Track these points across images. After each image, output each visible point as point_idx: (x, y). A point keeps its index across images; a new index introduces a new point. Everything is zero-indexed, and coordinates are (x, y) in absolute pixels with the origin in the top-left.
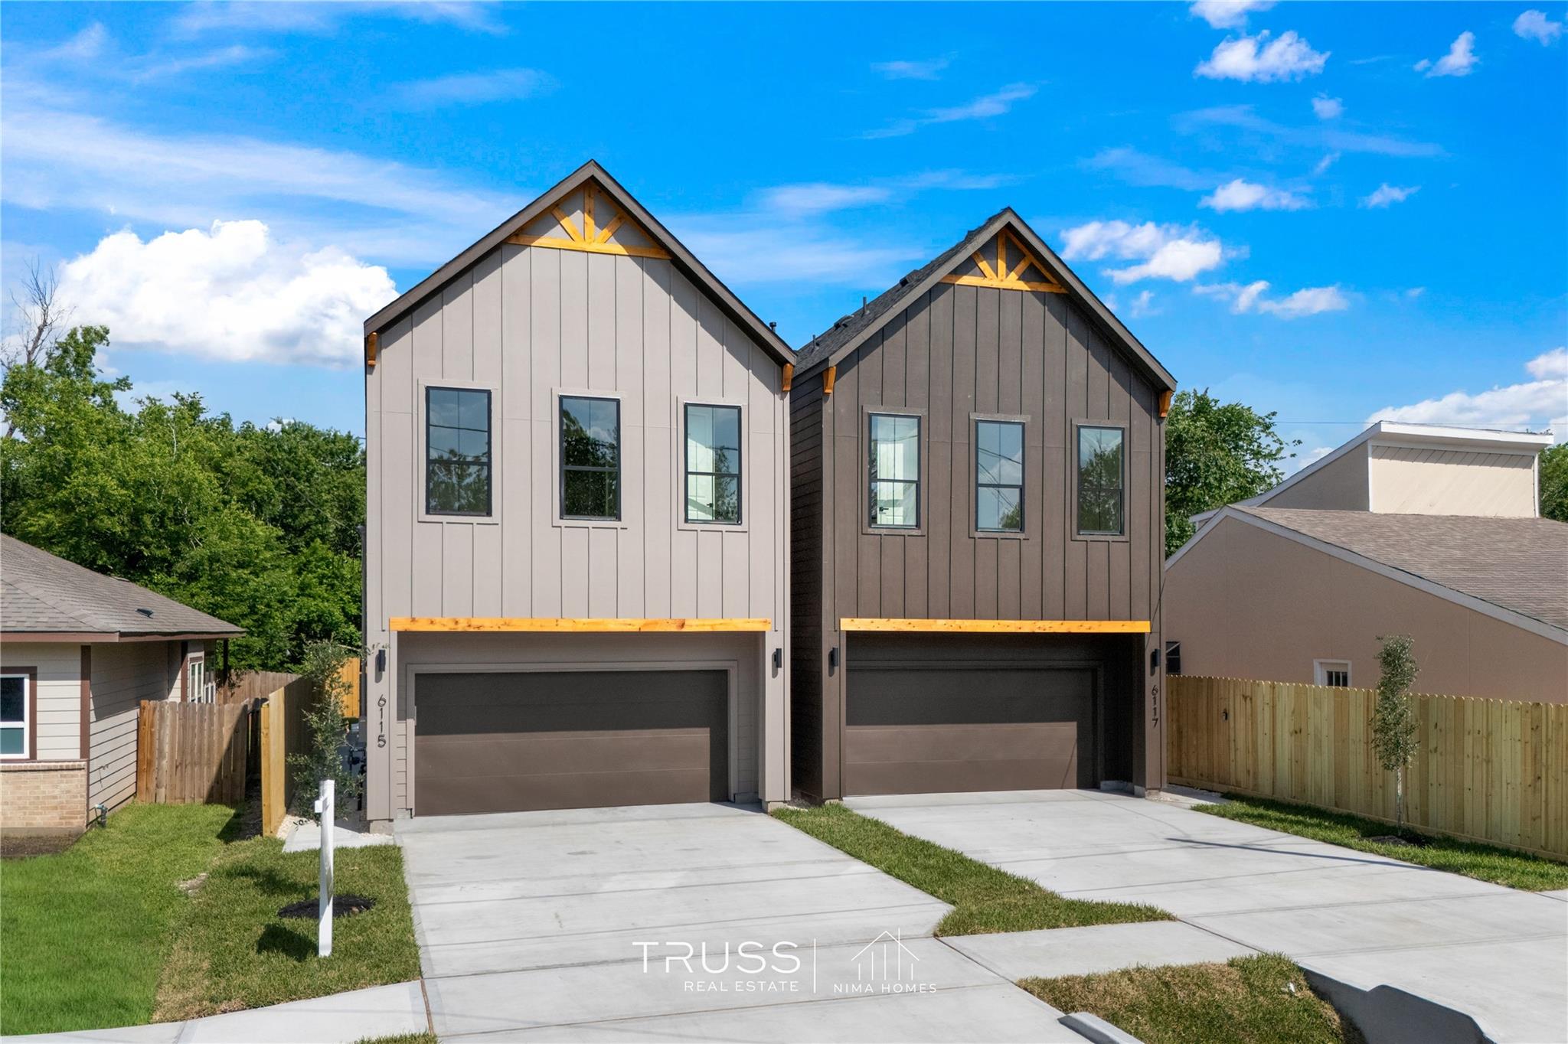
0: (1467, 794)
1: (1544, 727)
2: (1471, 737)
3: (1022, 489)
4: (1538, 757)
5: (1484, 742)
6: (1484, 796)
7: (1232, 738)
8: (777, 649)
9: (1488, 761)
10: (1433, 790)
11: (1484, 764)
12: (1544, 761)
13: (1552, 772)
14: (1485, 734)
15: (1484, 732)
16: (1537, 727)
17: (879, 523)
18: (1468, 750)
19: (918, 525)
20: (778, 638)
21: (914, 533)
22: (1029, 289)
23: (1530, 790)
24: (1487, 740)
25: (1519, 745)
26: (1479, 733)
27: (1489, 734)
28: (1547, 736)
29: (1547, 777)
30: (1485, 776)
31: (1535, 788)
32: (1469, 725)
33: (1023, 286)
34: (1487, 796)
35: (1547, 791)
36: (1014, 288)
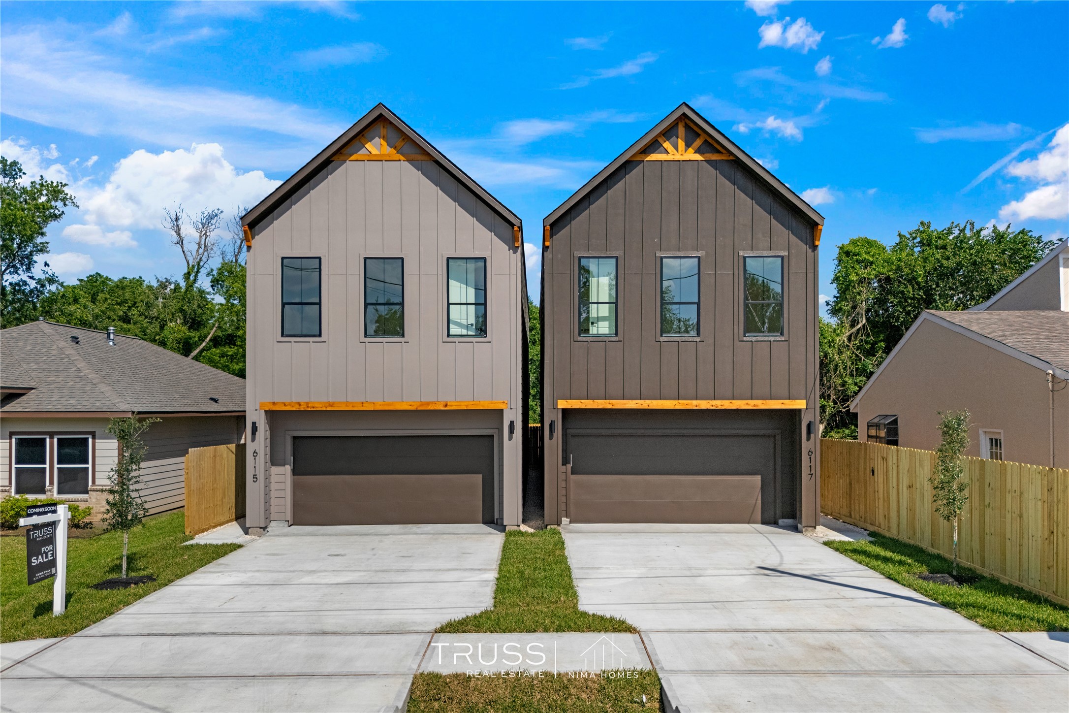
0: (1008, 543)
1: (1056, 489)
2: (1010, 495)
3: (698, 304)
4: (1052, 515)
5: (1019, 499)
6: (1018, 545)
7: (876, 490)
8: (511, 422)
9: (1021, 516)
10: (987, 538)
11: (1018, 518)
12: (1055, 518)
13: (1060, 529)
14: (1019, 494)
15: (1018, 493)
16: (1051, 489)
17: (590, 333)
18: (1009, 507)
19: (616, 334)
20: (513, 414)
21: (613, 339)
22: (703, 159)
23: (1047, 542)
24: (1020, 498)
25: (1039, 503)
26: (1015, 492)
27: (1022, 493)
28: (1057, 496)
29: (1057, 533)
30: (1018, 528)
31: (1049, 541)
32: (1009, 487)
33: (698, 157)
34: (1020, 546)
35: (1057, 544)
36: (692, 159)
